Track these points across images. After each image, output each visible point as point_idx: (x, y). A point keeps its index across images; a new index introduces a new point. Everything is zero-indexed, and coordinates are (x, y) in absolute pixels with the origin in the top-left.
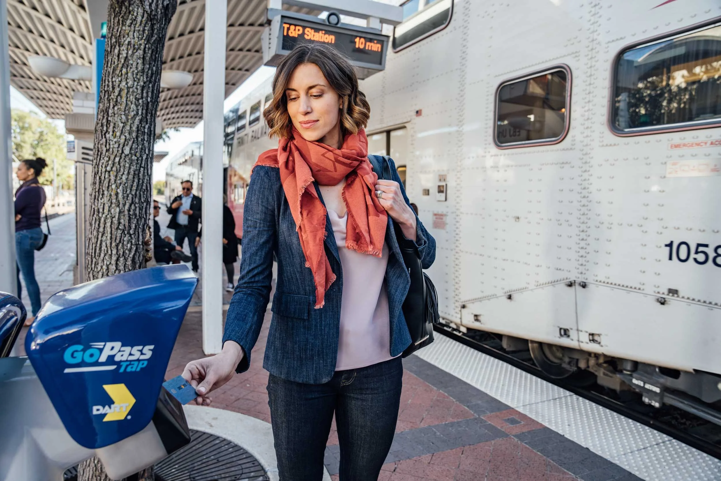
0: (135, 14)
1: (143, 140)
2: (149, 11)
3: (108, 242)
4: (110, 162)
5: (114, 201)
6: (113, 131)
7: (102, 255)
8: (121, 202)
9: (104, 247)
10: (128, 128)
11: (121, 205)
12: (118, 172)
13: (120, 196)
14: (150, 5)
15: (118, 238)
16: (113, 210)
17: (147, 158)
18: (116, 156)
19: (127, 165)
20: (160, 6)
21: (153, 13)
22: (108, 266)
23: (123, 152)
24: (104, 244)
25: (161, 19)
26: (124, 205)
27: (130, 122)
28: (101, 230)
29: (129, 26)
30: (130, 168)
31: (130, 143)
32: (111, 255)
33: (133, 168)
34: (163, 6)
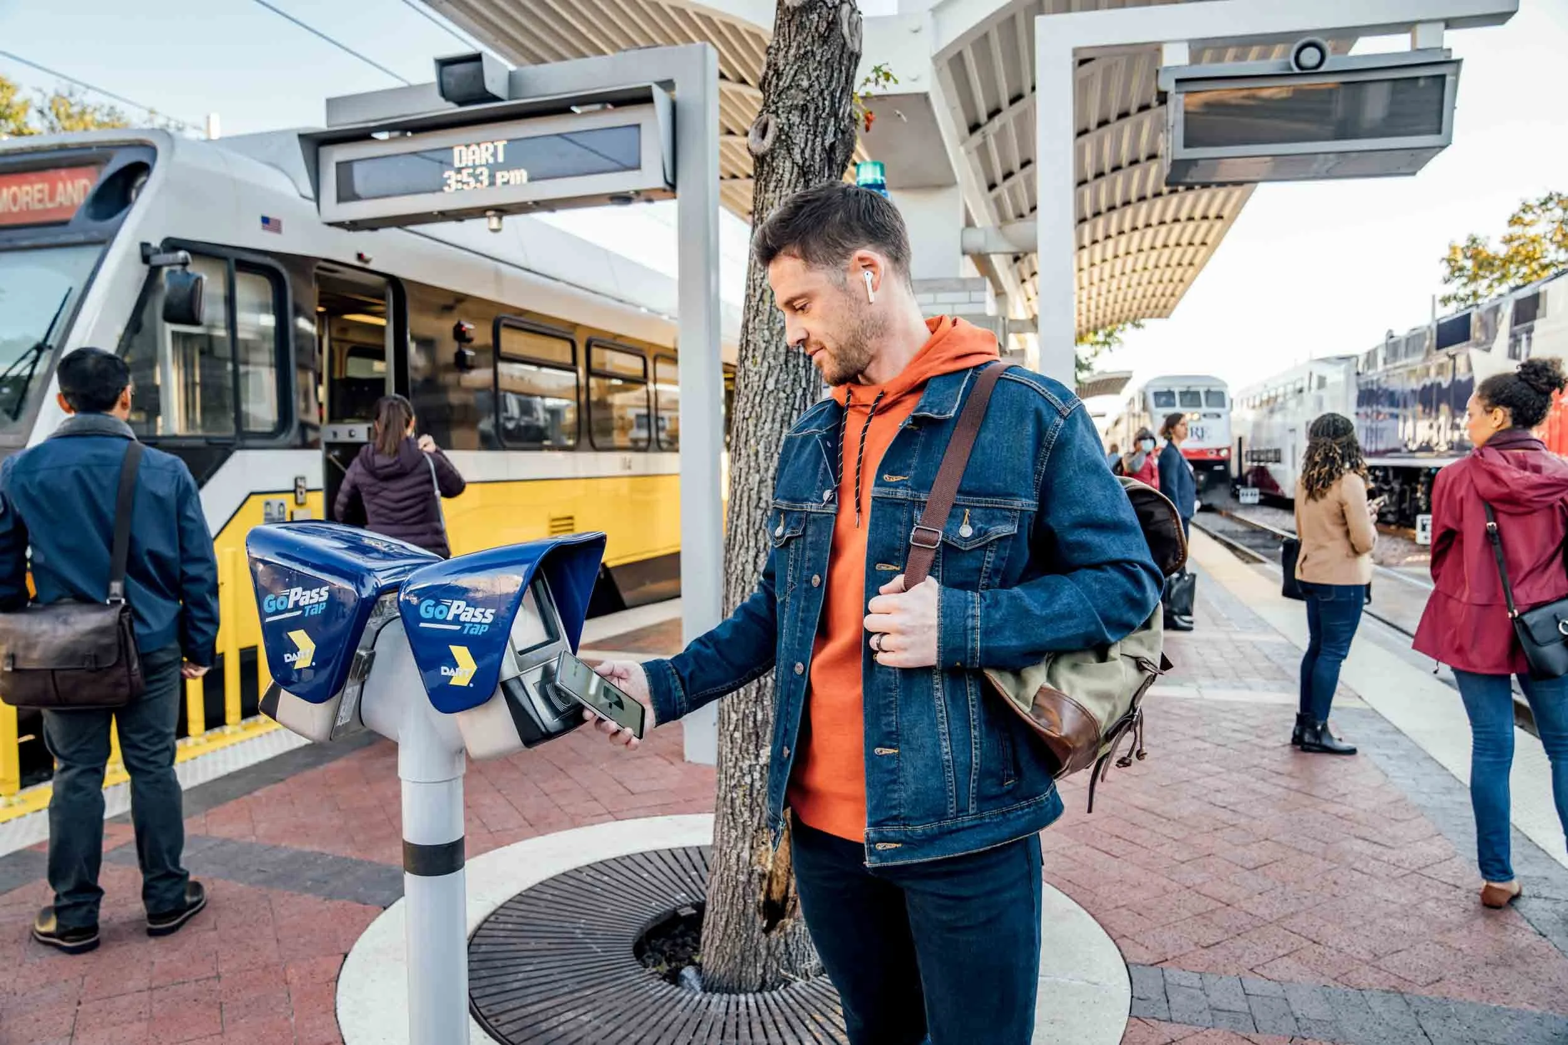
0: (781, 172)
1: (797, 366)
2: (801, 162)
3: (745, 527)
4: (749, 405)
5: (753, 464)
6: (754, 357)
7: (737, 548)
8: (763, 465)
9: (739, 537)
10: (772, 349)
11: (762, 471)
12: (758, 418)
13: (761, 454)
14: (803, 152)
15: (758, 522)
16: (750, 479)
17: (804, 395)
18: (756, 394)
19: (771, 408)
20: (819, 149)
21: (807, 163)
22: (743, 565)
23: (765, 388)
24: (739, 530)
25: (822, 169)
26: (767, 470)
27: (776, 339)
28: (737, 509)
29: (774, 191)
30: (775, 412)
31: (776, 372)
32: (748, 548)
33: (780, 411)
34: (824, 149)
